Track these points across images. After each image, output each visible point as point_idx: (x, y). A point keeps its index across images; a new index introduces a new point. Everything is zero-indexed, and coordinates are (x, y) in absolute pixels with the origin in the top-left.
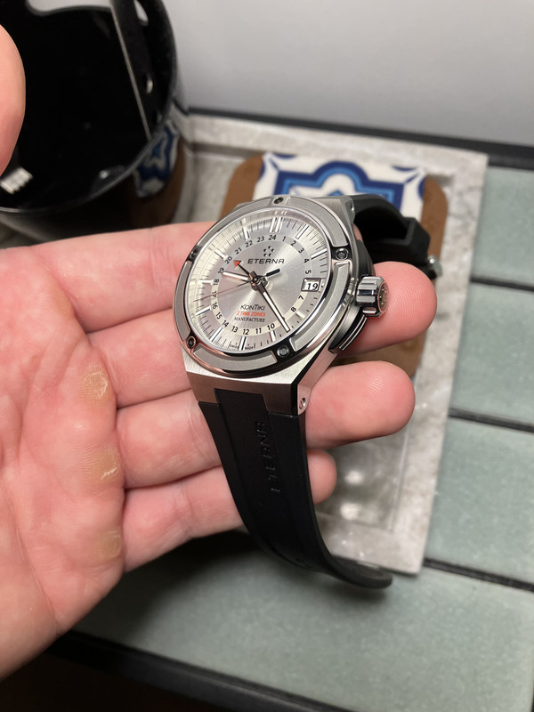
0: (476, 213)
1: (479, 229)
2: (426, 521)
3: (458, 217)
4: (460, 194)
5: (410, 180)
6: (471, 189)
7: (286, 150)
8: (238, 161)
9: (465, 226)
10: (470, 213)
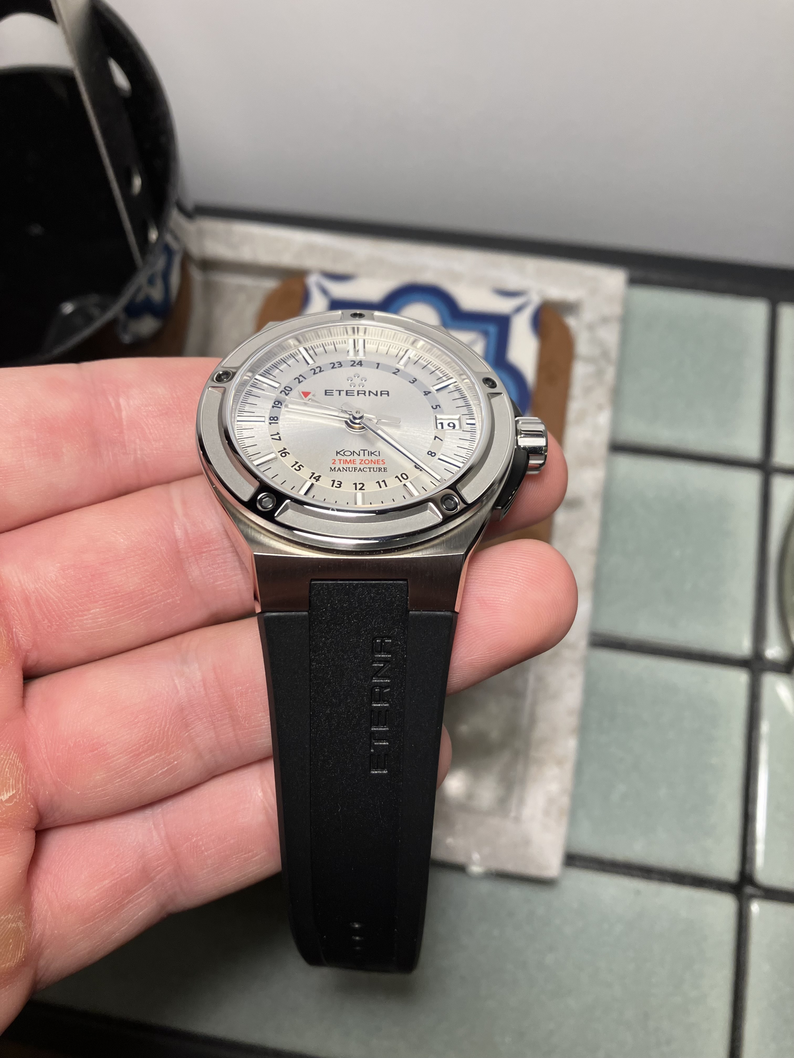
0: (614, 353)
1: (620, 376)
2: (565, 801)
3: (590, 360)
4: (591, 327)
5: (519, 309)
6: (605, 320)
7: (339, 268)
8: (270, 284)
9: (599, 374)
10: (605, 354)
